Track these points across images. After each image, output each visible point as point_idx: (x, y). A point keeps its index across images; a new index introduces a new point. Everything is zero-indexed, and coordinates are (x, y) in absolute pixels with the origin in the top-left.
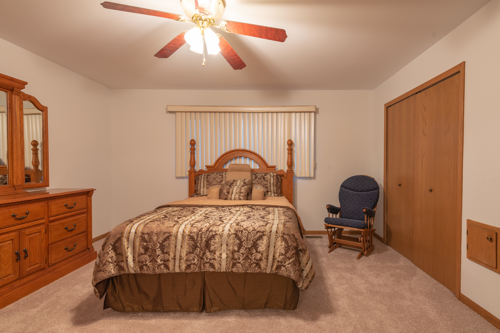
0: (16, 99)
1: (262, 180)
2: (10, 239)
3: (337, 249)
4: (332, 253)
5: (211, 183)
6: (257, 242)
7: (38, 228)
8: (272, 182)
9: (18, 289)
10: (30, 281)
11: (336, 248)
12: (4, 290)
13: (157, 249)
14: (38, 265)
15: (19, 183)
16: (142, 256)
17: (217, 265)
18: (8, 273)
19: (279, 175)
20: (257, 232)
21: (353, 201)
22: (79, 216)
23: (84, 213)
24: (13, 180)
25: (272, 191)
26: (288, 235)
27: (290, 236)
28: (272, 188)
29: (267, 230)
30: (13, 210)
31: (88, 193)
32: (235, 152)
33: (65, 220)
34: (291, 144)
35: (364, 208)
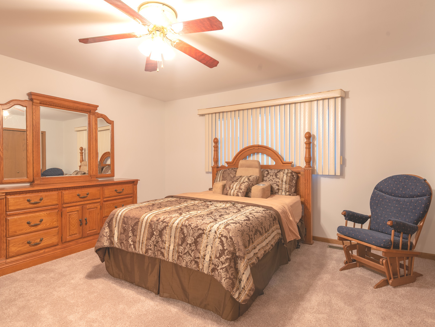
0: (93, 117)
2: (76, 210)
4: (346, 272)
5: (225, 178)
6: (198, 240)
7: (96, 205)
8: (284, 180)
9: (80, 245)
10: (88, 241)
12: (72, 243)
13: (130, 231)
14: (95, 231)
15: (94, 174)
16: (122, 235)
17: (166, 254)
18: (75, 232)
19: (294, 172)
20: (198, 230)
21: (388, 209)
22: (126, 199)
23: (131, 197)
24: (90, 172)
25: (284, 189)
28: (284, 186)
29: (207, 228)
30: (78, 191)
31: (134, 183)
33: (115, 201)
34: (309, 137)
35: (389, 220)
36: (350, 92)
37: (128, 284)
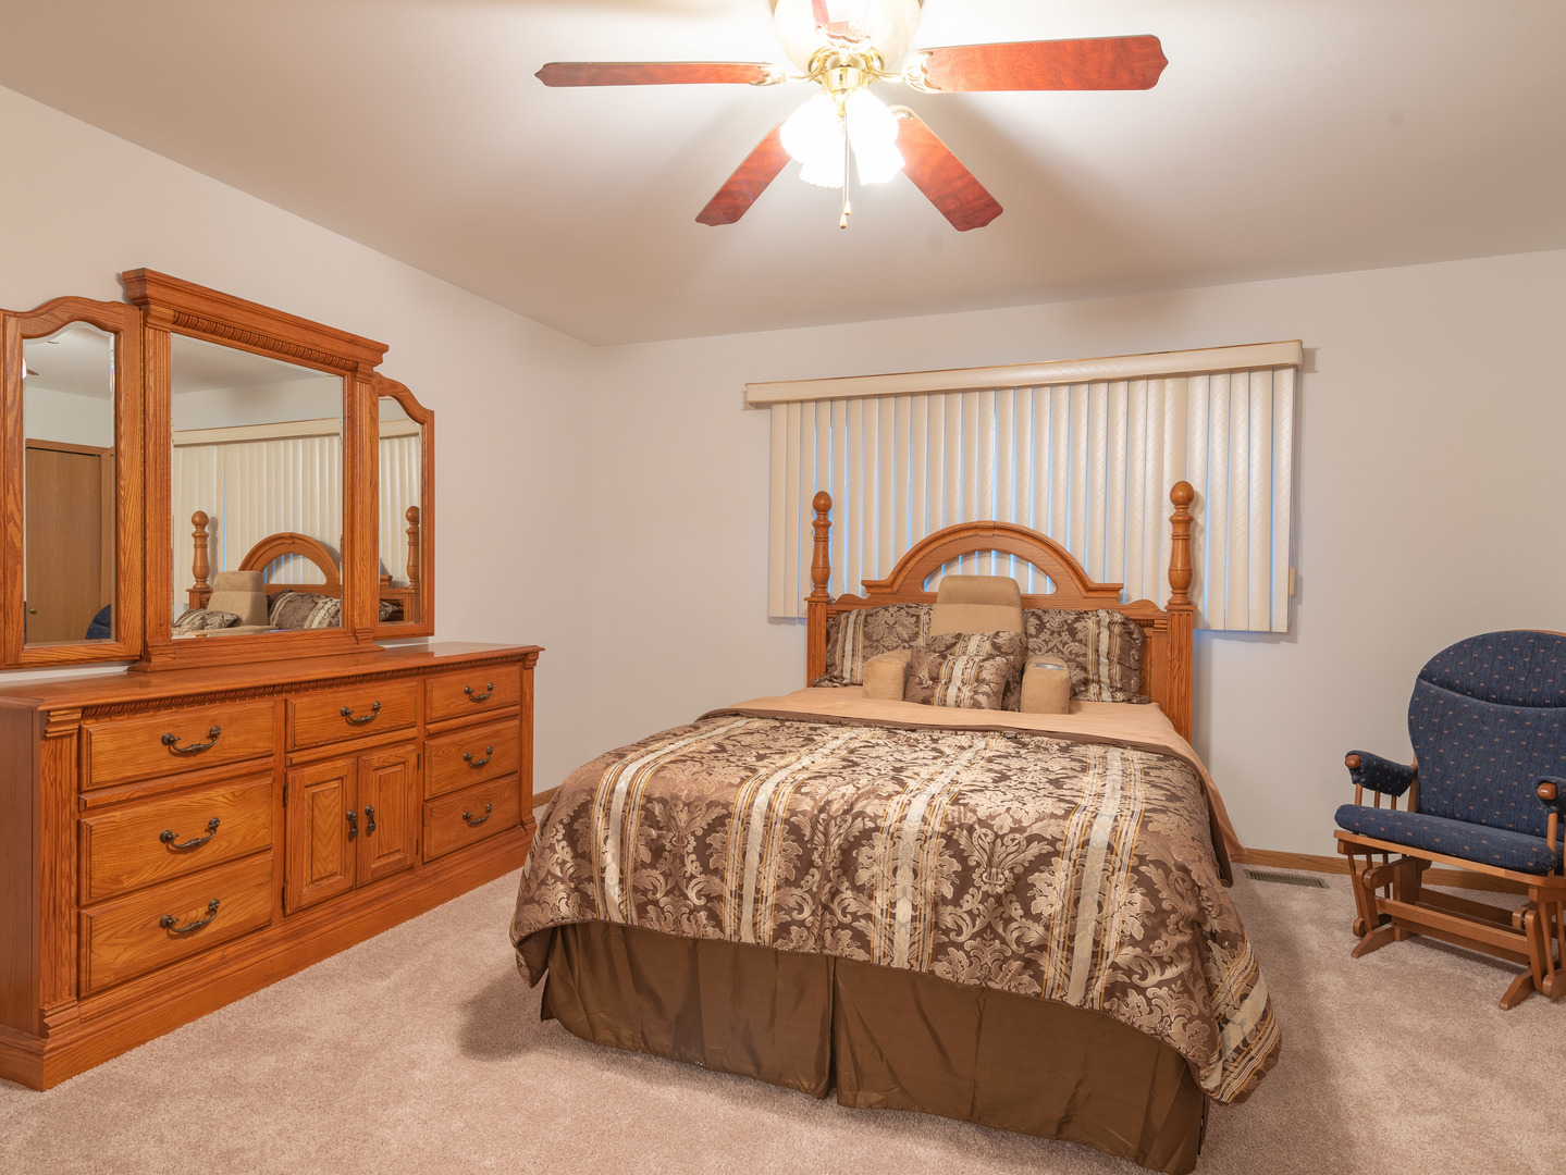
0: (363, 391)
1: (1065, 636)
2: (336, 776)
3: (1395, 943)
4: (1373, 958)
6: (1031, 879)
7: (400, 751)
8: (1104, 648)
9: (351, 918)
10: (378, 899)
11: (1389, 938)
12: (319, 914)
13: (688, 854)
14: (397, 857)
15: (367, 624)
16: (645, 872)
17: (878, 943)
18: (330, 867)
20: (1030, 840)
21: (1481, 744)
22: (499, 726)
23: (514, 716)
24: (352, 616)
25: (1104, 679)
26: (1158, 864)
27: (1167, 871)
28: (1104, 670)
29: (1071, 836)
30: (345, 698)
31: (524, 659)
32: (963, 534)
33: (464, 735)
35: (1543, 782)
36: (1318, 351)
37: (668, 1068)
